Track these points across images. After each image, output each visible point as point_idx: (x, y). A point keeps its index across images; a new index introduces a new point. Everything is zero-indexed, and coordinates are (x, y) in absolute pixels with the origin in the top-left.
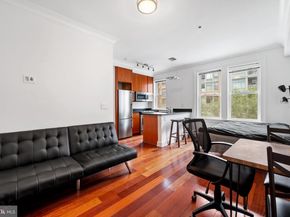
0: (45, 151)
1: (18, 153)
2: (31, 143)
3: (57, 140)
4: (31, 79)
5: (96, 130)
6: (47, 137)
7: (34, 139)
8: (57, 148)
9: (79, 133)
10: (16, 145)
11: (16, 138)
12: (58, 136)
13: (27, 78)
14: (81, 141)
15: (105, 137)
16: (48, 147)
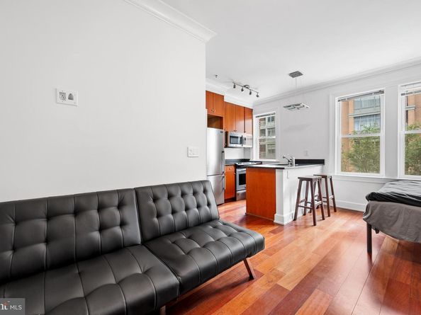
0: (96, 235)
1: (47, 241)
2: (70, 219)
3: (117, 213)
4: (71, 98)
5: (183, 195)
6: (101, 208)
7: (77, 212)
8: (118, 230)
9: (155, 199)
10: (43, 224)
11: (42, 211)
12: (120, 206)
13: (63, 95)
14: (159, 216)
15: (199, 206)
16: (102, 228)
